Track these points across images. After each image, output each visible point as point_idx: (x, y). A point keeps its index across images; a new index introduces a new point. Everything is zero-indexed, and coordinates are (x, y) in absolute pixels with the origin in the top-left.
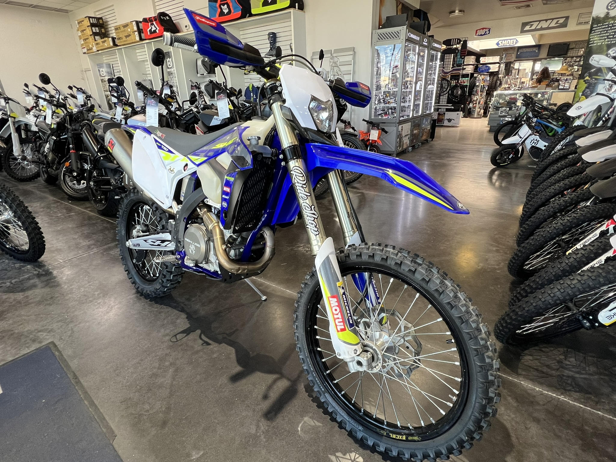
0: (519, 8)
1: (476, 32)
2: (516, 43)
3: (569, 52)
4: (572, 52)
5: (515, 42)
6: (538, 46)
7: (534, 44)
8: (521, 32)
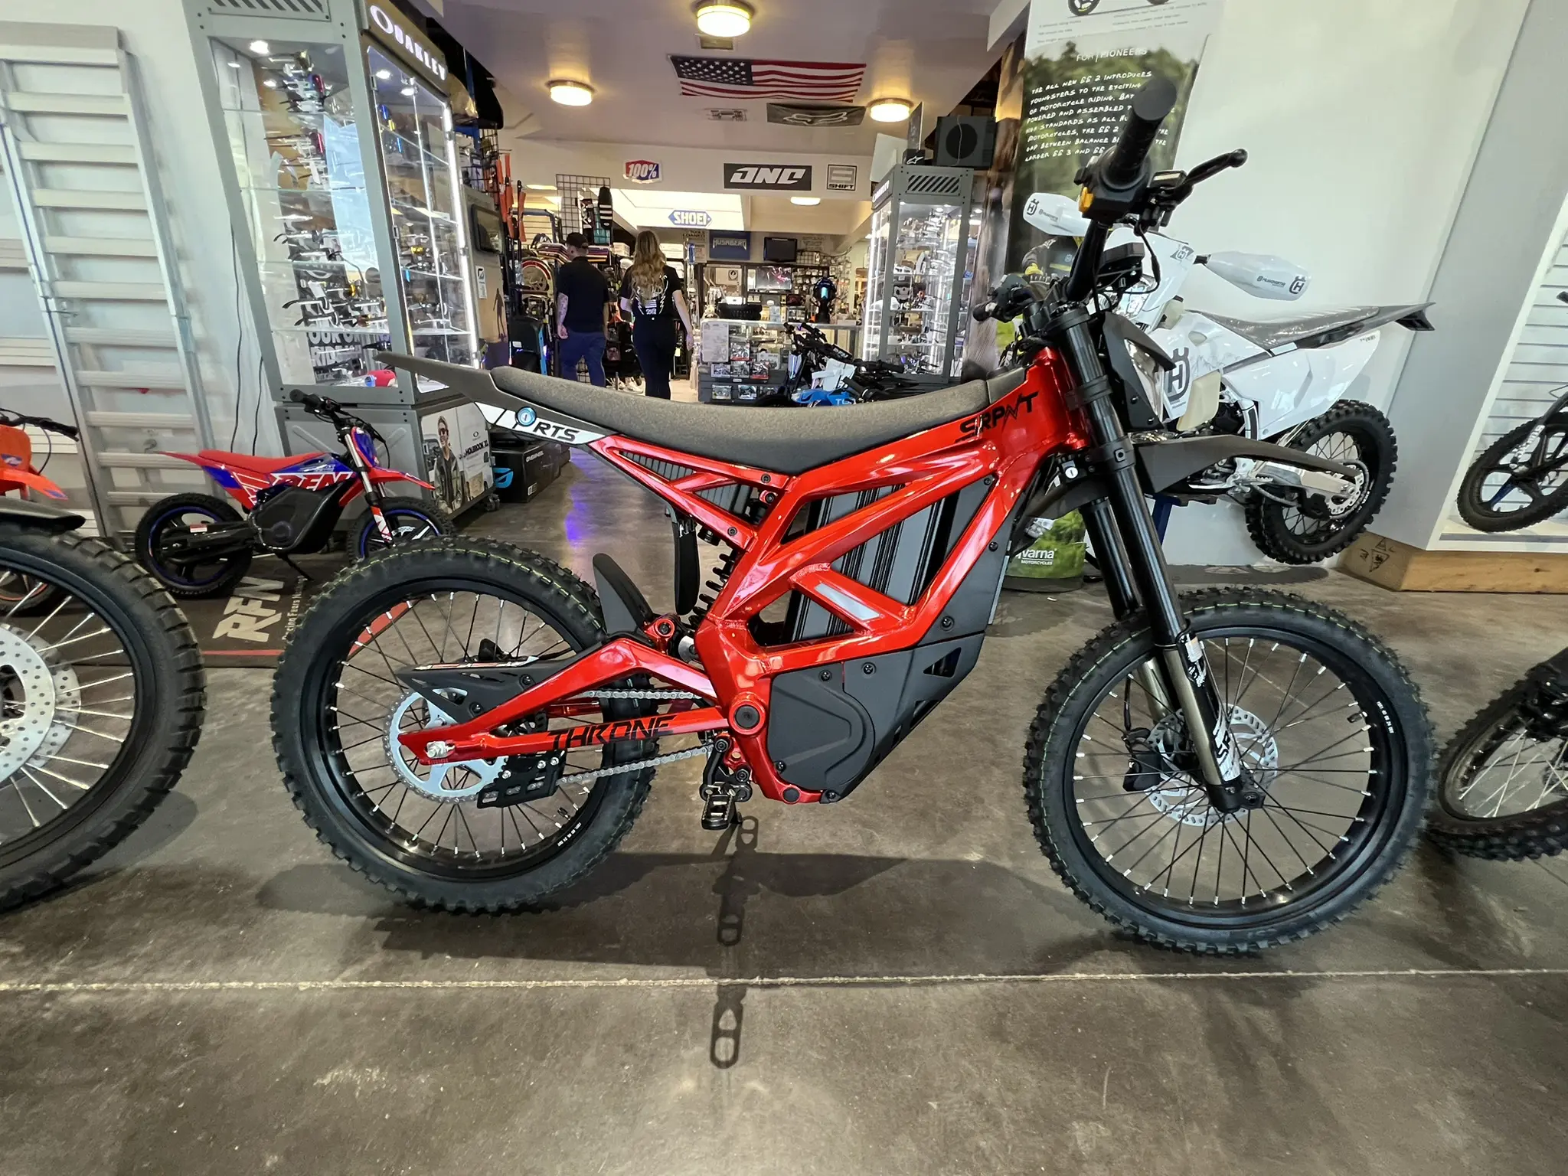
0: (718, 115)
2: (707, 222)
3: (798, 258)
5: (705, 218)
6: (746, 235)
7: (742, 229)
8: (727, 186)
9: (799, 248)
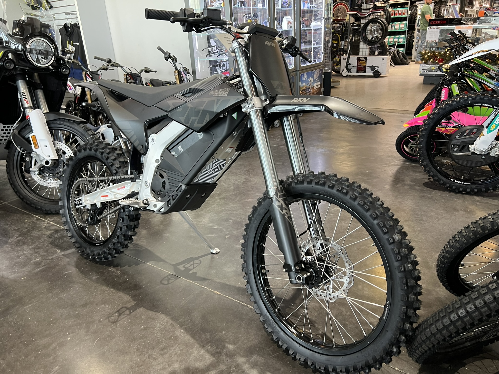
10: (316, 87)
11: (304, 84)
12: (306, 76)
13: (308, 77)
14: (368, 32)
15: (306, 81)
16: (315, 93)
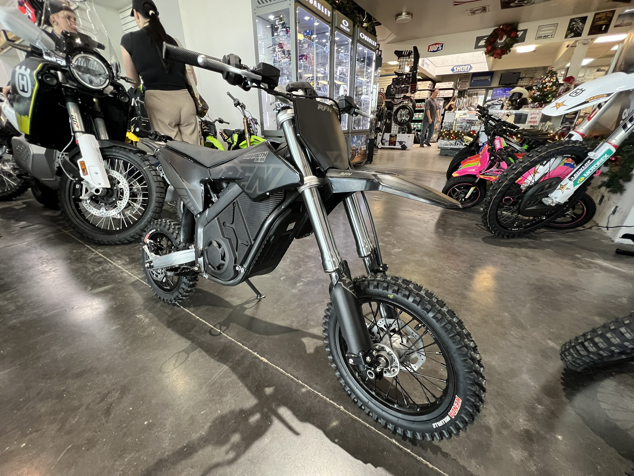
0: (473, 12)
1: (429, 48)
2: (470, 69)
3: (520, 82)
4: (522, 81)
5: (469, 67)
6: (490, 74)
7: (487, 70)
8: (475, 48)
9: (521, 76)
10: (363, 149)
11: (354, 145)
12: (356, 139)
13: (358, 140)
14: (398, 116)
15: (356, 143)
16: (362, 154)
